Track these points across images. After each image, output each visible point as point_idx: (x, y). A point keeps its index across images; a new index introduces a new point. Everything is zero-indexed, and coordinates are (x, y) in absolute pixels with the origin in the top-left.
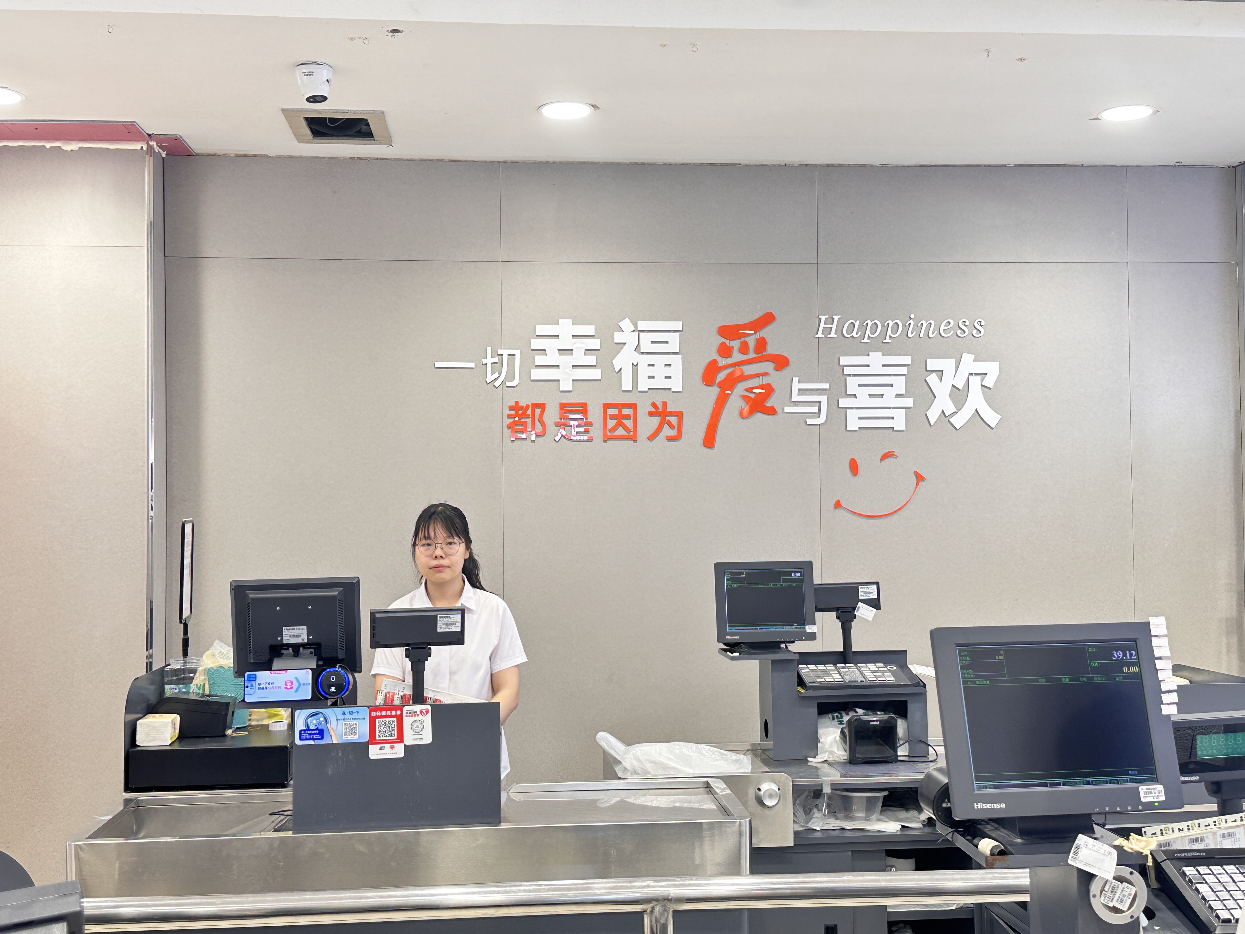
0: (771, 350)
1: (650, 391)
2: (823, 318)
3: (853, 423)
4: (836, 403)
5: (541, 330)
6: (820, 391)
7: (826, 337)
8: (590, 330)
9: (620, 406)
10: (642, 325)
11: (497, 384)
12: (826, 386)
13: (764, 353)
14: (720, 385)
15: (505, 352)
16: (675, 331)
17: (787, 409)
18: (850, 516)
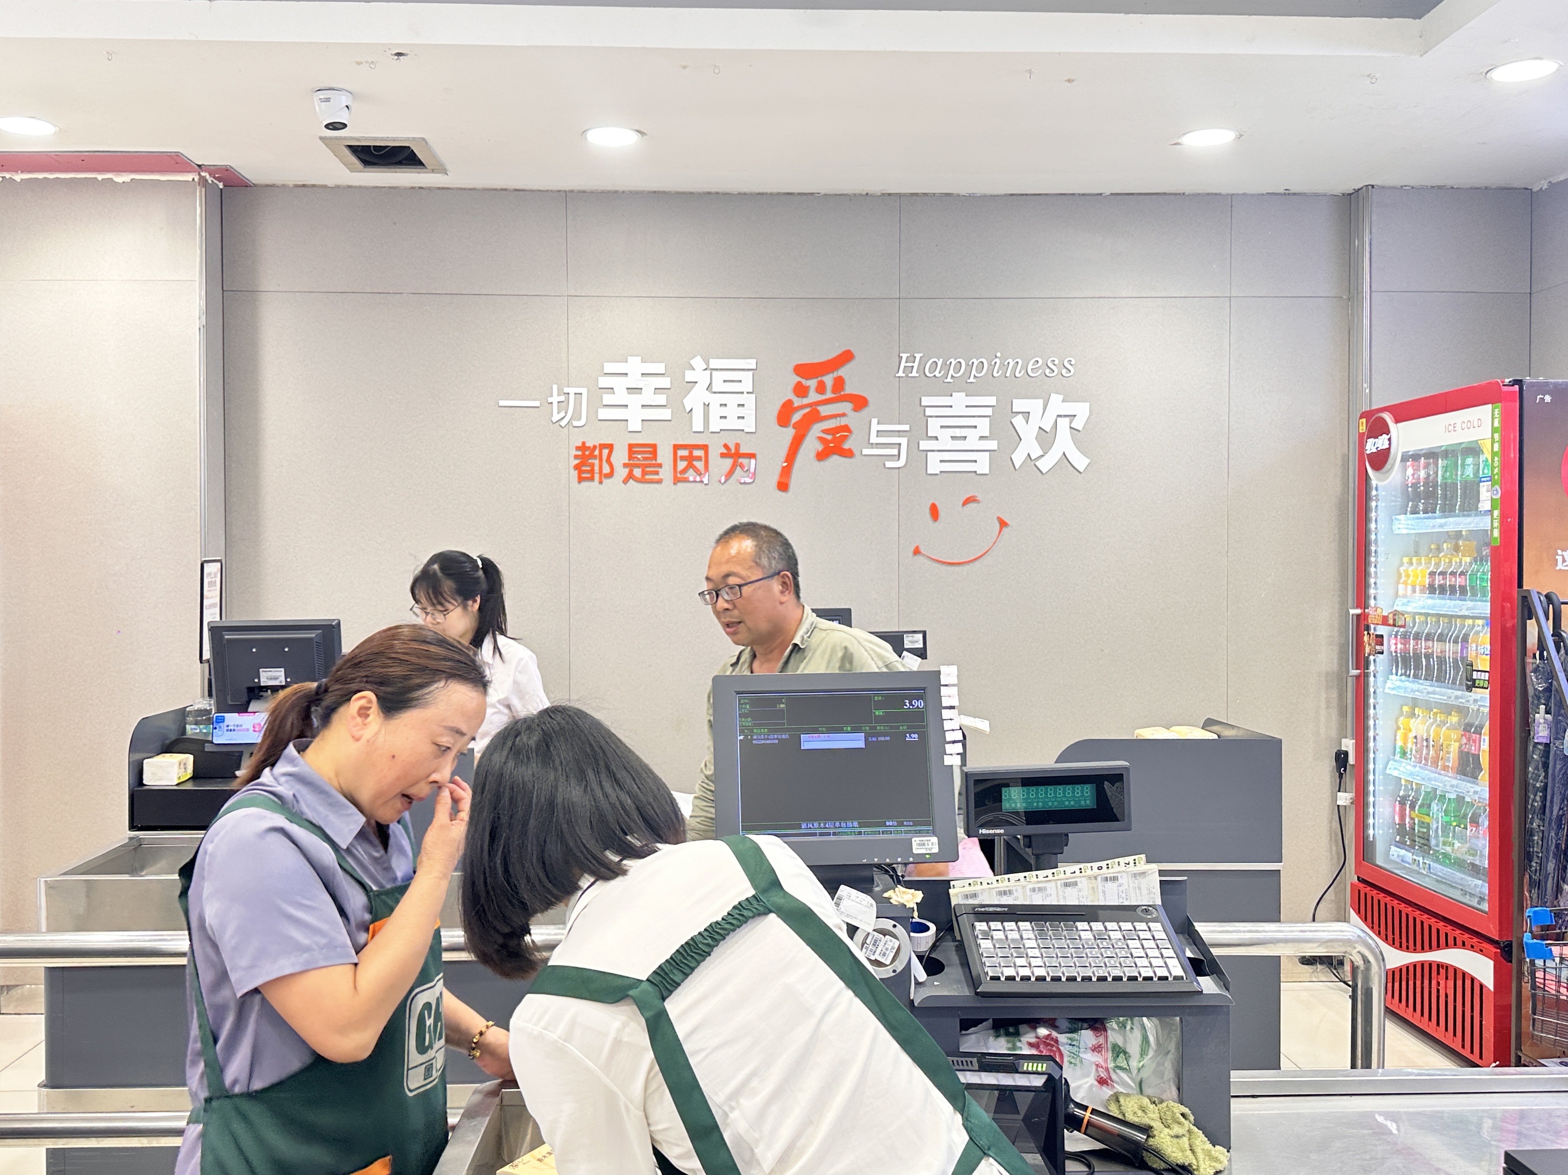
0: (848, 390)
1: (722, 432)
2: (904, 356)
3: (934, 466)
4: (917, 446)
5: (609, 367)
6: (899, 433)
7: (907, 376)
8: (660, 368)
9: (691, 447)
10: (714, 363)
11: (563, 423)
12: (906, 427)
13: (842, 393)
14: (795, 426)
15: (572, 391)
16: (749, 370)
17: (866, 451)
18: (930, 562)
